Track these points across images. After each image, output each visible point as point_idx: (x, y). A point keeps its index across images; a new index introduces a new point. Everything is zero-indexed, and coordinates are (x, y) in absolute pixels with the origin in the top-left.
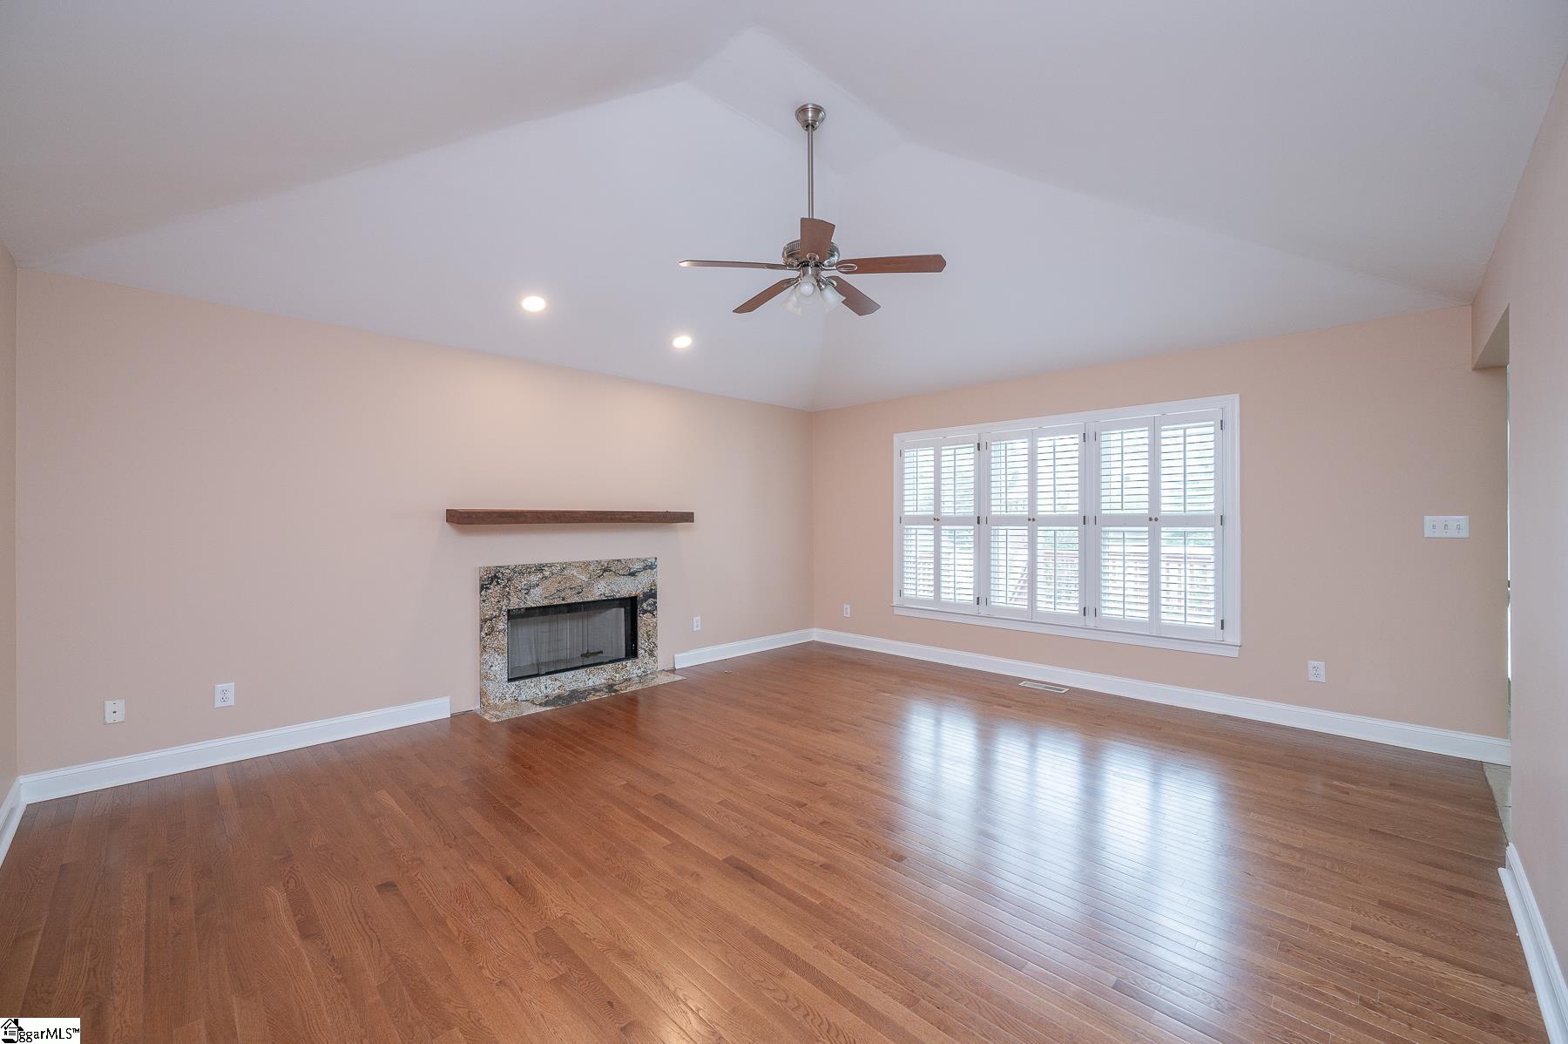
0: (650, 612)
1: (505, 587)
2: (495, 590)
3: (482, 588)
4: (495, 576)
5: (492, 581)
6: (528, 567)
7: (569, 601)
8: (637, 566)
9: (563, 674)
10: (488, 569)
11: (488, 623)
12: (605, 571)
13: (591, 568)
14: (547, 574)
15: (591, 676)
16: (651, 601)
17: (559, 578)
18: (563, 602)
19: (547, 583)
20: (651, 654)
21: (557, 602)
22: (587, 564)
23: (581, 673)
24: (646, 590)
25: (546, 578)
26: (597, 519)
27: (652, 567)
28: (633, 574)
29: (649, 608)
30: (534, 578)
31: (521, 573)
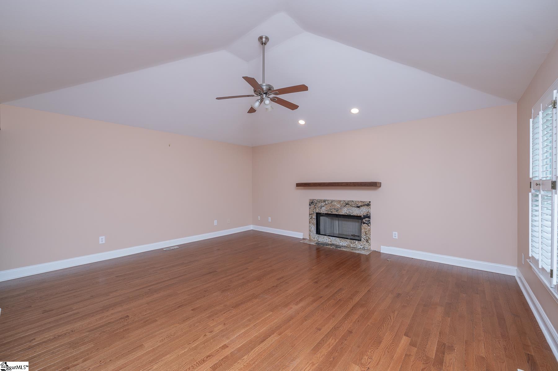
0: (366, 224)
1: (315, 205)
2: (312, 206)
3: (310, 205)
4: (313, 202)
5: (312, 203)
6: (321, 200)
7: (334, 213)
8: (360, 204)
9: (331, 237)
10: (311, 200)
11: (311, 215)
12: (347, 204)
13: (341, 203)
14: (327, 203)
15: (341, 241)
16: (367, 219)
17: (330, 205)
18: (332, 213)
19: (326, 206)
20: (367, 241)
21: (329, 213)
22: (340, 201)
23: (338, 239)
24: (365, 214)
25: (326, 204)
26: (332, 185)
27: (368, 205)
28: (358, 207)
29: (366, 222)
30: (323, 204)
31: (319, 202)
